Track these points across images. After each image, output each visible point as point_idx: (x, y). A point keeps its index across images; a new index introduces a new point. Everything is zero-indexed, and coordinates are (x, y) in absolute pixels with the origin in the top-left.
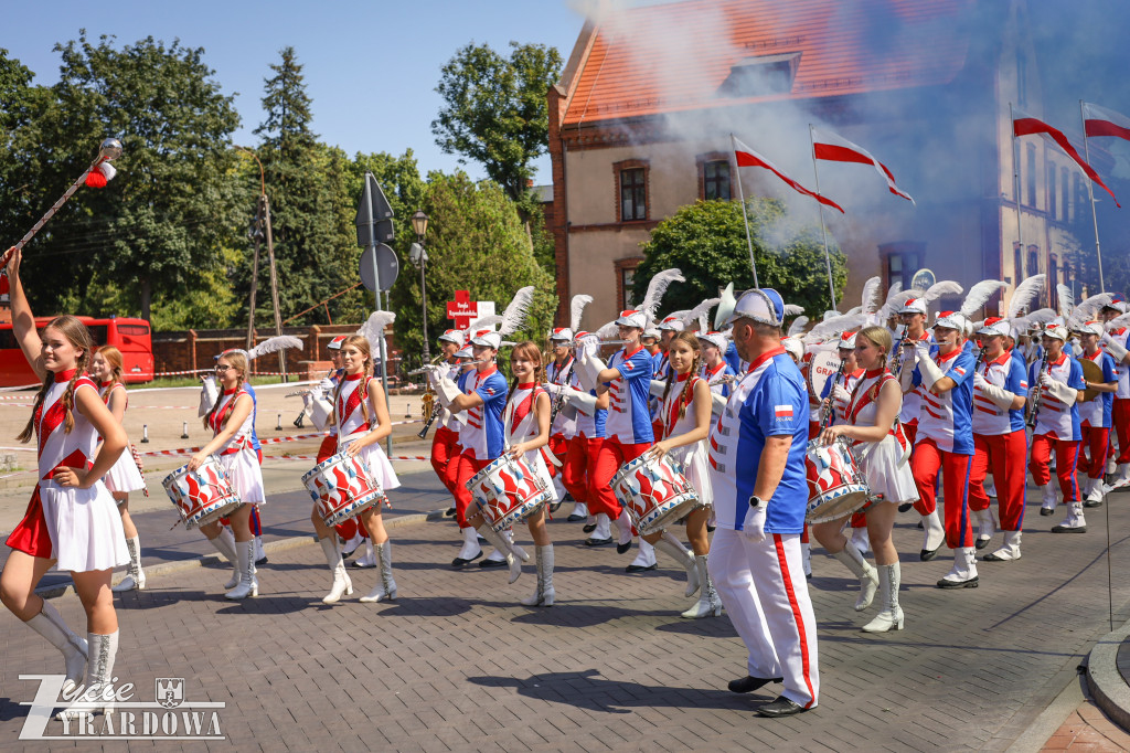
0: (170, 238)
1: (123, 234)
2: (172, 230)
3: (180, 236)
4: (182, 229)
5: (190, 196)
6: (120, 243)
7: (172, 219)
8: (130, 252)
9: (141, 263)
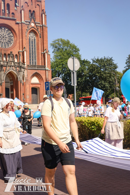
0: (106, 85)
1: (99, 84)
2: (106, 84)
3: (108, 84)
4: (108, 83)
5: (109, 79)
6: (99, 86)
7: (107, 82)
8: (100, 87)
9: (102, 88)
